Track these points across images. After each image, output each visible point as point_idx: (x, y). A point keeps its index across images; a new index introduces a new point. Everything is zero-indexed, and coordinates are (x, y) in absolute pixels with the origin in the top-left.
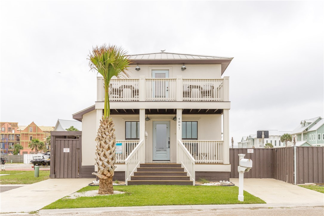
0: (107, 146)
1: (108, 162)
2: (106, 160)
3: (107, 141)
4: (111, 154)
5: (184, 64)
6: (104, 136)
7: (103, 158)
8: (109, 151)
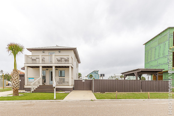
0: (14, 79)
1: (15, 85)
2: (14, 84)
3: (14, 77)
4: (16, 82)
5: (60, 50)
6: (14, 75)
7: (13, 83)
8: (15, 81)
